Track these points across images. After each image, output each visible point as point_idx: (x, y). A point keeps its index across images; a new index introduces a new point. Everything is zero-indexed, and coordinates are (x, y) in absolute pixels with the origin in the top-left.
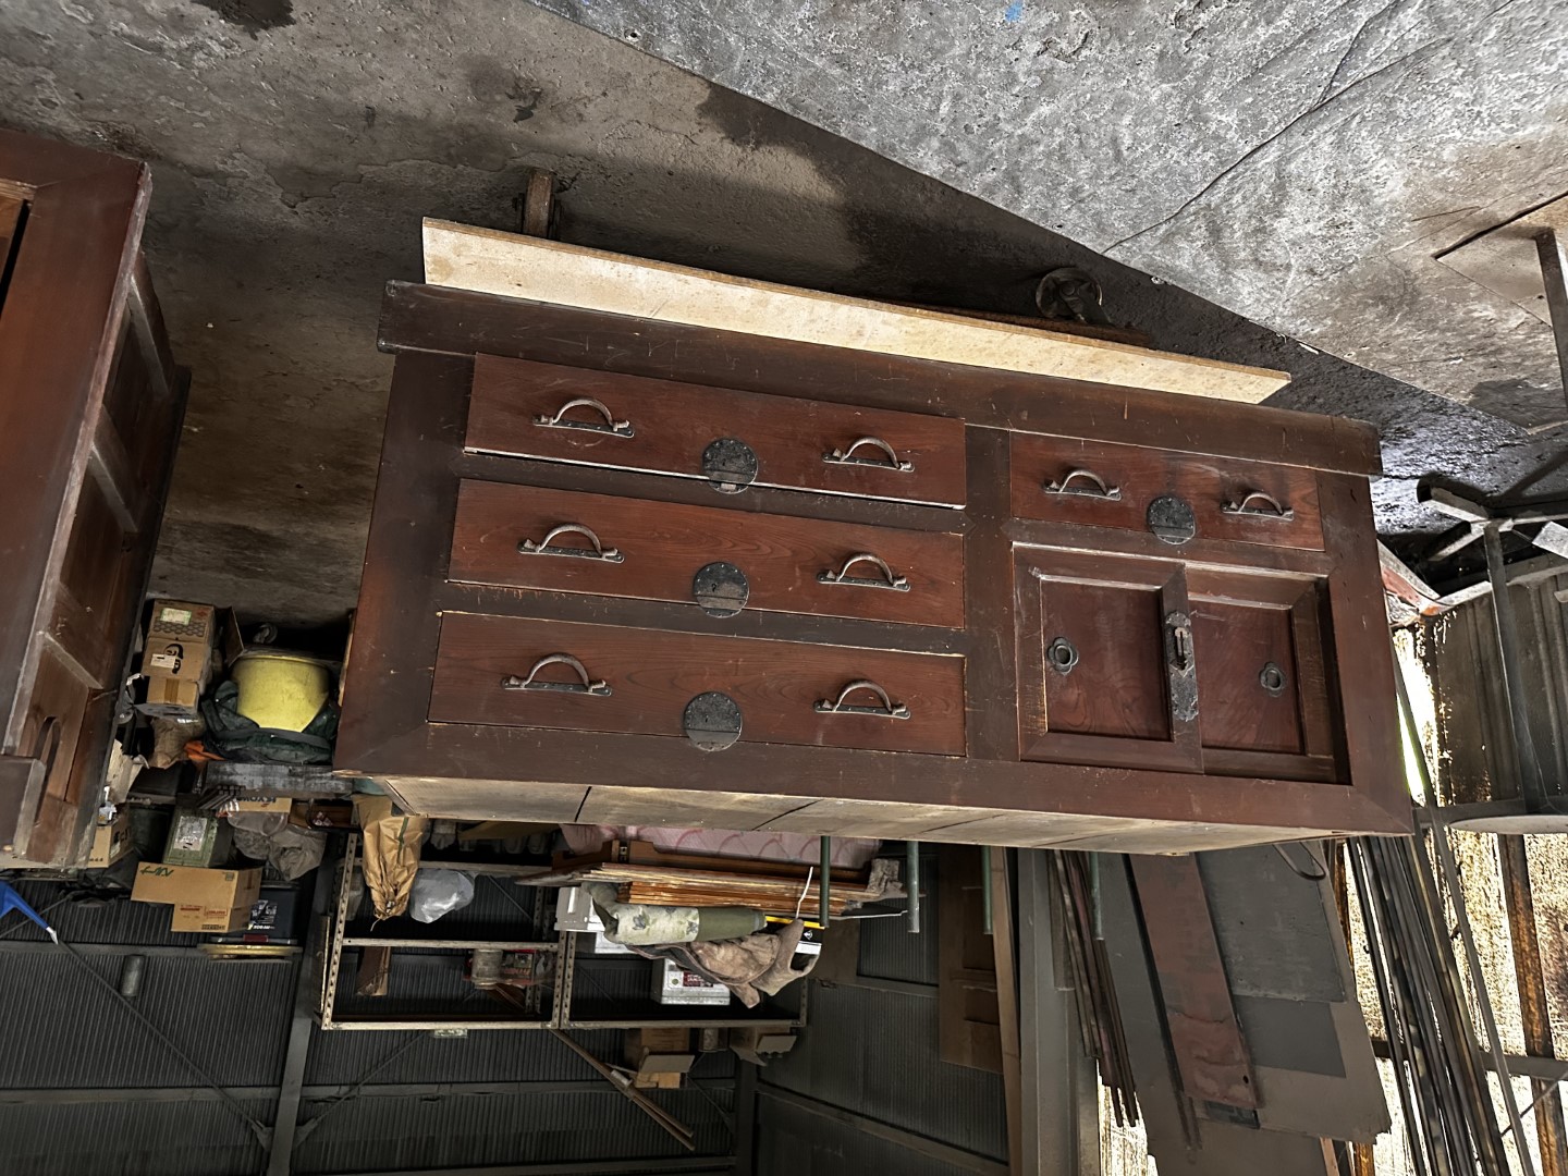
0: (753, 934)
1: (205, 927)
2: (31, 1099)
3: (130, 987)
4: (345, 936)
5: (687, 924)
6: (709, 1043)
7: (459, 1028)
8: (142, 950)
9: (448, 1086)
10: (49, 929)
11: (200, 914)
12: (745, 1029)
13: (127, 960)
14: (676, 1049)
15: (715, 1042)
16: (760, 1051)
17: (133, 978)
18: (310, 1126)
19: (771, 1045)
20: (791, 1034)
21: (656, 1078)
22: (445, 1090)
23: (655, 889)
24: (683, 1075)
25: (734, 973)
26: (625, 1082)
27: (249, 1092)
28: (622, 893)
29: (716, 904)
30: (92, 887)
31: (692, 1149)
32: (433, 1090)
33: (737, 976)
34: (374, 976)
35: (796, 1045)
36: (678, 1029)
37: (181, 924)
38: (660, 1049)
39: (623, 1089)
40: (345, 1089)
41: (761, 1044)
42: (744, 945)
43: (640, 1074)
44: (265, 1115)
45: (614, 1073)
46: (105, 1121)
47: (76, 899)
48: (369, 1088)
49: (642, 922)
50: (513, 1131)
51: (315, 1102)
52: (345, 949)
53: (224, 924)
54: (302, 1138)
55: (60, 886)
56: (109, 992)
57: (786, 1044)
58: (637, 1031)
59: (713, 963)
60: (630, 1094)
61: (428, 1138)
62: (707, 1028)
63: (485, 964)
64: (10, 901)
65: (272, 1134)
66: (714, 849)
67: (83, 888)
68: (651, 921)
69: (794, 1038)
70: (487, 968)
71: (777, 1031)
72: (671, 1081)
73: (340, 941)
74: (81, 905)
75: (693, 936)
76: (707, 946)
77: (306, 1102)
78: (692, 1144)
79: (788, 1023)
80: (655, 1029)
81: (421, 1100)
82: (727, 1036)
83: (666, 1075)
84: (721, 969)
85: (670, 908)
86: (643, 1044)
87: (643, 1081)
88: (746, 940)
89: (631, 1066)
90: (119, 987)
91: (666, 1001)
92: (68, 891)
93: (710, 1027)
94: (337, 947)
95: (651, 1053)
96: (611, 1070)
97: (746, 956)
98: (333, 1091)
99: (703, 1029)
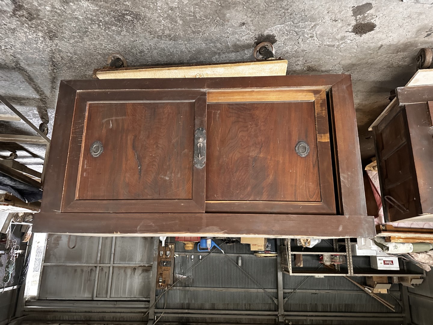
0: (430, 250)
1: (258, 249)
2: (224, 290)
3: (240, 264)
4: (291, 251)
5: (410, 248)
6: (396, 281)
7: (322, 276)
8: (240, 255)
9: (318, 291)
10: (222, 250)
11: (257, 246)
12: (405, 277)
13: (238, 258)
14: (384, 282)
15: (397, 280)
16: (411, 283)
17: (240, 262)
18: (286, 299)
19: (414, 282)
20: (421, 279)
21: (379, 290)
22: (317, 291)
23: (397, 238)
24: (387, 290)
25: (425, 261)
26: (370, 291)
27: (270, 290)
28: (388, 239)
29: (416, 242)
30: (230, 240)
31: (394, 311)
32: (314, 291)
33: (427, 262)
34: (300, 261)
35: (423, 282)
36: (384, 277)
37: (253, 249)
38: (379, 282)
39: (370, 293)
40: (292, 290)
41: (412, 281)
42: (428, 253)
43: (374, 289)
44: (274, 296)
45: (366, 288)
46: (240, 295)
47: (226, 243)
48: (298, 290)
49: (396, 247)
50: (337, 303)
51: (286, 293)
52: (292, 255)
53: (263, 249)
54: (285, 302)
55: (222, 240)
56: (235, 265)
57: (420, 282)
58: (372, 277)
59: (418, 258)
60: (372, 295)
61: (315, 304)
62: (395, 277)
63: (327, 258)
64: (213, 244)
65: (278, 301)
66: (409, 226)
67: (228, 240)
68: (398, 247)
69: (423, 280)
70: (328, 259)
71: (416, 278)
72: (384, 291)
73: (290, 253)
74: (228, 244)
75: (412, 251)
76: (415, 254)
77: (284, 293)
78: (394, 309)
79: (420, 275)
80: (377, 277)
81: (312, 294)
82: (400, 279)
83: (383, 289)
84: (420, 260)
85: (403, 243)
86: (374, 280)
87: (376, 291)
88: (428, 252)
89: (372, 286)
90: (237, 264)
91: (379, 269)
92: (224, 241)
93: (395, 276)
94: (290, 254)
95: (377, 283)
96: (365, 287)
97: (428, 256)
98: (290, 291)
99: (393, 277)
